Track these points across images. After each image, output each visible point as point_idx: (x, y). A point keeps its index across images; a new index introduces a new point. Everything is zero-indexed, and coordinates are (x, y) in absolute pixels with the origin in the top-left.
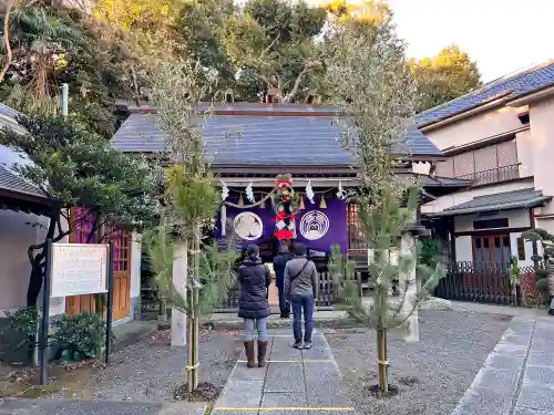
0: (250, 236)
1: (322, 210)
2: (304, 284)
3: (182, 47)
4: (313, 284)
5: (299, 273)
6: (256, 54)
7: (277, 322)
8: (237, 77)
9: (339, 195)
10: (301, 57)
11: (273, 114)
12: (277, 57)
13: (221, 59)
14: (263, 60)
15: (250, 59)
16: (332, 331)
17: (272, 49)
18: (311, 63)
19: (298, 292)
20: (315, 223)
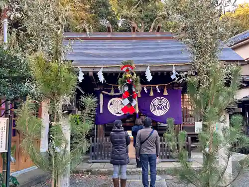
0: (118, 113)
1: (165, 96)
2: (151, 146)
3: (88, 6)
4: (157, 147)
5: (147, 139)
6: (129, 9)
7: (135, 170)
8: (120, 25)
9: (173, 77)
10: (155, 10)
11: (135, 38)
12: (141, 11)
13: (109, 13)
14: (133, 12)
15: (125, 12)
16: (171, 177)
17: (138, 6)
18: (161, 14)
19: (145, 152)
20: (160, 105)
